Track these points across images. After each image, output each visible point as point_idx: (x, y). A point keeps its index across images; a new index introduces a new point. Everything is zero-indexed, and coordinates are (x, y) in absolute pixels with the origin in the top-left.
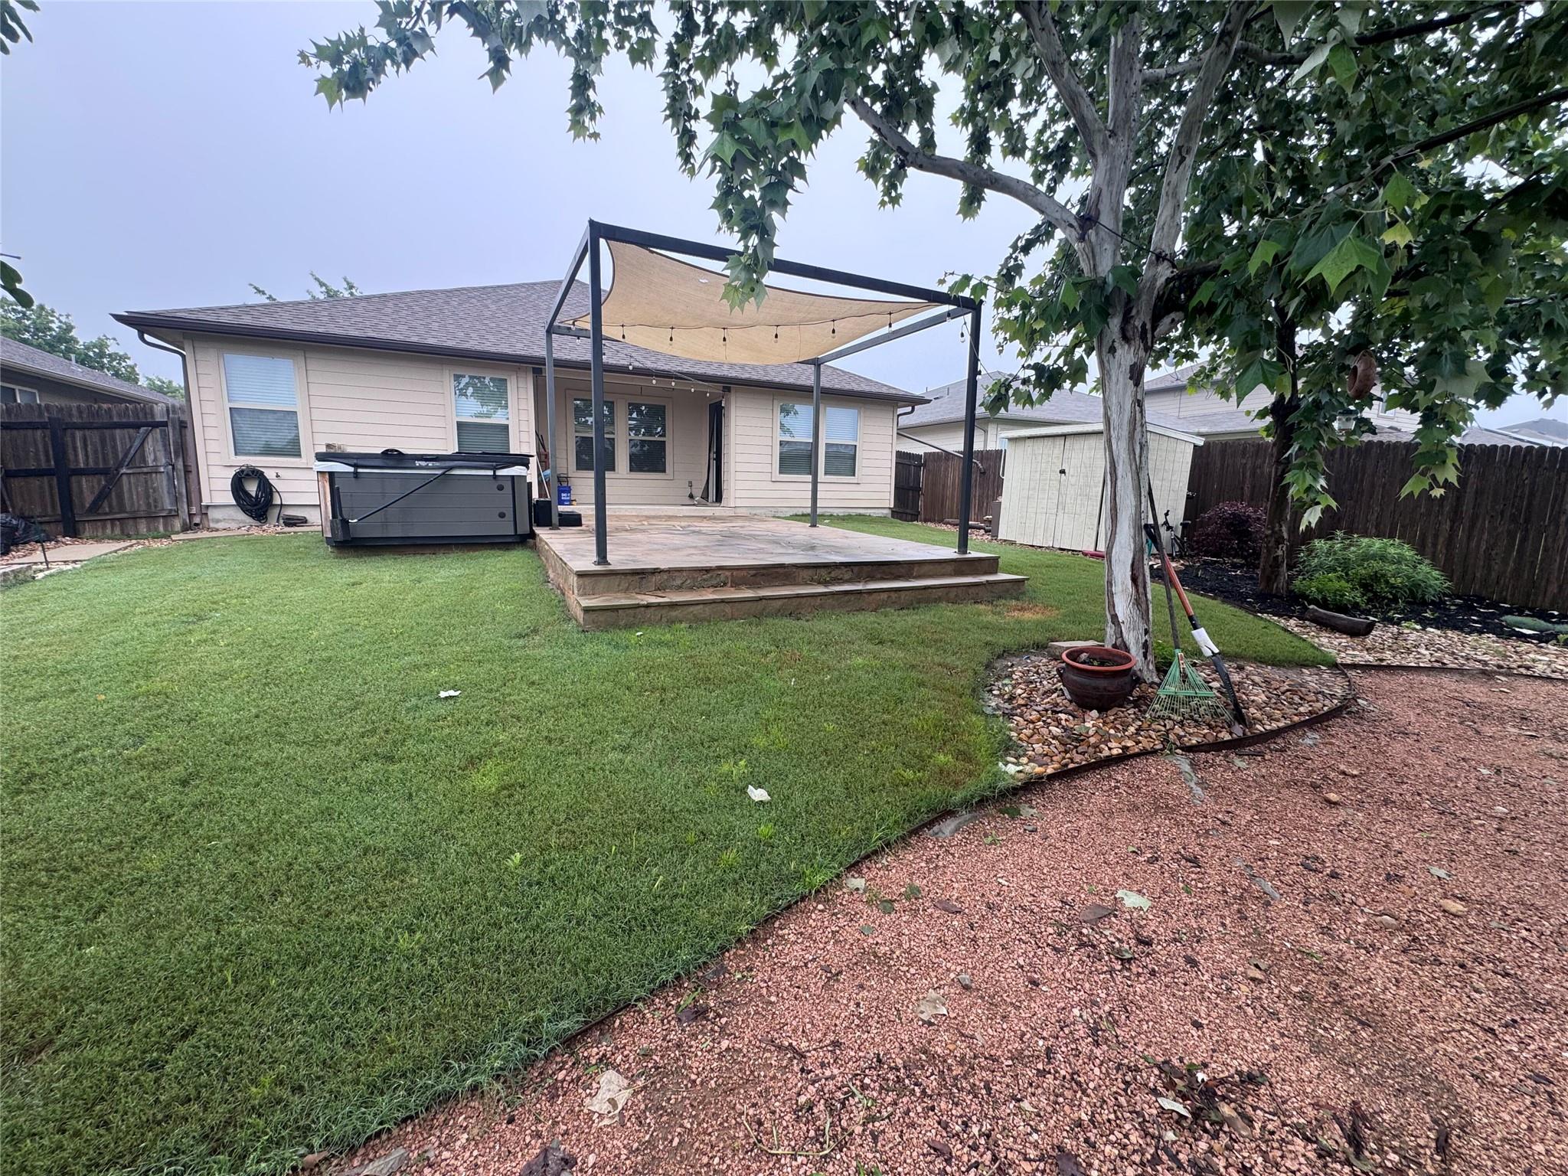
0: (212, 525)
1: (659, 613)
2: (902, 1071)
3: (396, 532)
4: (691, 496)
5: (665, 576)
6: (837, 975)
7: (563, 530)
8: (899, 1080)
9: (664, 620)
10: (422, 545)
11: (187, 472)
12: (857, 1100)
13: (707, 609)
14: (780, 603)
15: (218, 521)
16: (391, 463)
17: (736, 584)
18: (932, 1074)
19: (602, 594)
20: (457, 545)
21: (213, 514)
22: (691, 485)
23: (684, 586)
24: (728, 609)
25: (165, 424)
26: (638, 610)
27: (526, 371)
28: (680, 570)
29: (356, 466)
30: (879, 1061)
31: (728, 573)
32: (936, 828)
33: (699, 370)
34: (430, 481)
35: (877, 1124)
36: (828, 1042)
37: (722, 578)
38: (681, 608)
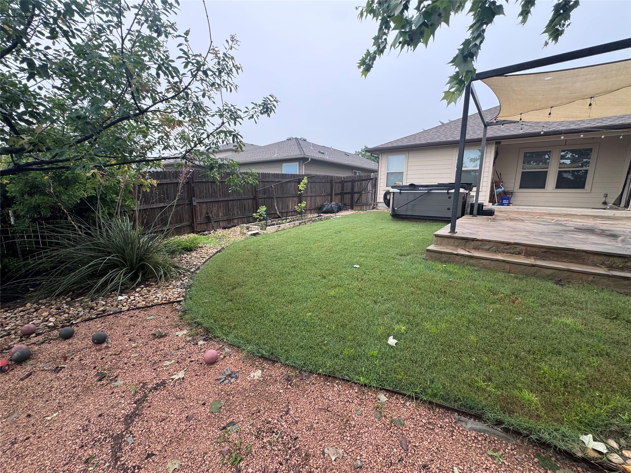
0: (378, 208)
1: (463, 260)
2: (294, 449)
3: (409, 213)
4: (605, 203)
5: (480, 243)
6: (328, 411)
7: (479, 217)
8: (290, 448)
9: (465, 263)
10: (417, 218)
11: (375, 192)
12: (275, 436)
13: (492, 263)
14: (551, 271)
15: (380, 207)
16: (411, 188)
17: (528, 255)
18: (297, 461)
19: (444, 246)
20: (429, 220)
21: (379, 205)
22: (606, 196)
23: (491, 249)
24: (507, 266)
25: (372, 179)
26: (452, 256)
27: (492, 144)
28: (490, 241)
29: (401, 190)
30: (295, 439)
31: (523, 248)
32: (463, 418)
33: (608, 123)
34: (423, 195)
35: (269, 446)
36: (296, 419)
37: (518, 249)
38: (476, 260)
